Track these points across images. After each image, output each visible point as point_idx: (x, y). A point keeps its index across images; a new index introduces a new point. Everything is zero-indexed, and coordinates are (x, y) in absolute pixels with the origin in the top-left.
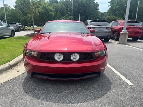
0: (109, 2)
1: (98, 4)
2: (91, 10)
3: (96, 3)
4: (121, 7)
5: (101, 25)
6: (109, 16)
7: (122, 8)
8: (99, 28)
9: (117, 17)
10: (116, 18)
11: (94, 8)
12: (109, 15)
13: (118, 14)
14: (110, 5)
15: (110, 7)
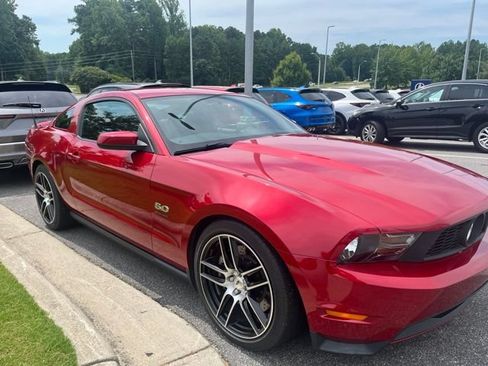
0: (70, 21)
1: (33, 21)
2: (9, 43)
3: (21, 17)
4: (117, 39)
5: (39, 106)
6: (83, 69)
7: (119, 43)
8: (35, 117)
9: (110, 72)
10: (109, 76)
11: (19, 35)
12: (83, 66)
13: (113, 62)
14: (78, 30)
15: (77, 36)
